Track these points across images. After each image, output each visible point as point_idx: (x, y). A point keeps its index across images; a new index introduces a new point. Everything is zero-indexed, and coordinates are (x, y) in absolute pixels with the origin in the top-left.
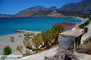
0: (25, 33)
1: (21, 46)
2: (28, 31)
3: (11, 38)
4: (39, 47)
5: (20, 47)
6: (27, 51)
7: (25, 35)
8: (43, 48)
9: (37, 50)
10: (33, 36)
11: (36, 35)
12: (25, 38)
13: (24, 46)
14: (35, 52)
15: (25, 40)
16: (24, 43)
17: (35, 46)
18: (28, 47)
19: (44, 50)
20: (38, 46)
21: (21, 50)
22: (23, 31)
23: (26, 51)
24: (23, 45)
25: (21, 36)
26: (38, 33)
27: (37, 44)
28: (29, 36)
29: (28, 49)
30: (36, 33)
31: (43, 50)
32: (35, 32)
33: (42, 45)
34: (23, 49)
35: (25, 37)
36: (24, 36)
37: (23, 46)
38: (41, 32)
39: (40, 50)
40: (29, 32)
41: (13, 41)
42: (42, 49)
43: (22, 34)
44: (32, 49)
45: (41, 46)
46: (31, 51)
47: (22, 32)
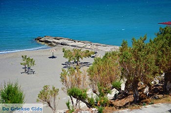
0: (67, 48)
1: (54, 88)
2: (77, 44)
3: (25, 62)
4: (110, 96)
5: (51, 89)
6: (71, 105)
7: (66, 54)
8: (120, 99)
9: (103, 105)
11: (100, 55)
12: (66, 65)
13: (63, 89)
14: (94, 109)
15: (66, 69)
16: (63, 80)
17: (95, 92)
18: (73, 94)
19: (125, 107)
20: (107, 92)
21: (52, 100)
22: (61, 41)
23: (68, 104)
24: (59, 85)
25: (53, 57)
26: (109, 49)
27: (103, 84)
28: (80, 59)
29: (75, 100)
30: (103, 50)
31: (120, 108)
32: (100, 48)
33: (119, 89)
34: (57, 97)
35: (67, 60)
36: (65, 56)
37: (60, 89)
38: (118, 47)
39: (111, 105)
40: (80, 44)
41: (28, 70)
42: (118, 103)
44: (87, 101)
45: (115, 92)
46: (83, 105)
47: (57, 43)
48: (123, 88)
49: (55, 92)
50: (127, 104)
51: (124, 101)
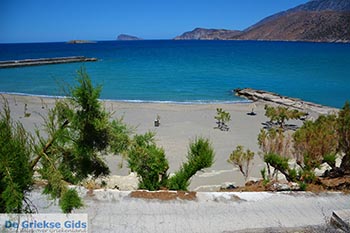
0: (270, 105)
1: (248, 151)
2: (283, 100)
3: (220, 116)
4: (319, 172)
5: (245, 151)
6: (267, 173)
7: (269, 112)
8: (332, 178)
9: (307, 181)
10: (299, 123)
11: (312, 118)
12: (267, 125)
13: (259, 153)
14: (294, 184)
15: (266, 131)
16: (261, 143)
17: (299, 163)
18: (271, 161)
19: (337, 188)
20: (315, 165)
21: (244, 164)
22: (263, 96)
23: (263, 173)
24: (255, 148)
25: (252, 114)
26: (325, 111)
27: (311, 155)
28: (285, 120)
29: (272, 169)
30: (316, 111)
31: (330, 188)
32: (313, 108)
33: (333, 165)
34: (251, 161)
35: (269, 119)
36: (267, 114)
37: (256, 153)
38: (338, 110)
39: (318, 183)
40: (288, 101)
41: (221, 126)
42: (329, 182)
43: (259, 108)
44: (287, 173)
45: (326, 167)
46: (281, 176)
47: (260, 98)
48: (338, 164)
49: (250, 156)
50: (341, 185)
51: (337, 182)
